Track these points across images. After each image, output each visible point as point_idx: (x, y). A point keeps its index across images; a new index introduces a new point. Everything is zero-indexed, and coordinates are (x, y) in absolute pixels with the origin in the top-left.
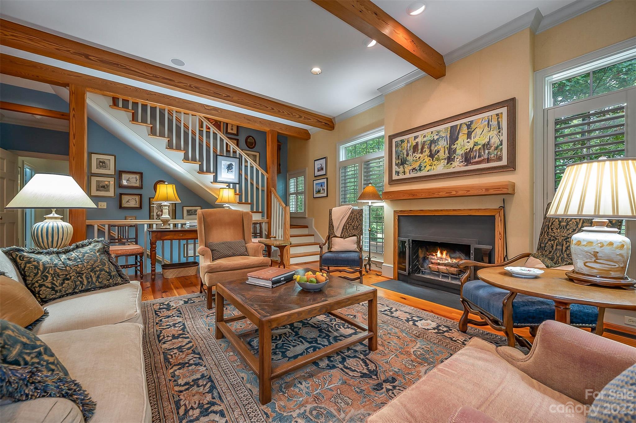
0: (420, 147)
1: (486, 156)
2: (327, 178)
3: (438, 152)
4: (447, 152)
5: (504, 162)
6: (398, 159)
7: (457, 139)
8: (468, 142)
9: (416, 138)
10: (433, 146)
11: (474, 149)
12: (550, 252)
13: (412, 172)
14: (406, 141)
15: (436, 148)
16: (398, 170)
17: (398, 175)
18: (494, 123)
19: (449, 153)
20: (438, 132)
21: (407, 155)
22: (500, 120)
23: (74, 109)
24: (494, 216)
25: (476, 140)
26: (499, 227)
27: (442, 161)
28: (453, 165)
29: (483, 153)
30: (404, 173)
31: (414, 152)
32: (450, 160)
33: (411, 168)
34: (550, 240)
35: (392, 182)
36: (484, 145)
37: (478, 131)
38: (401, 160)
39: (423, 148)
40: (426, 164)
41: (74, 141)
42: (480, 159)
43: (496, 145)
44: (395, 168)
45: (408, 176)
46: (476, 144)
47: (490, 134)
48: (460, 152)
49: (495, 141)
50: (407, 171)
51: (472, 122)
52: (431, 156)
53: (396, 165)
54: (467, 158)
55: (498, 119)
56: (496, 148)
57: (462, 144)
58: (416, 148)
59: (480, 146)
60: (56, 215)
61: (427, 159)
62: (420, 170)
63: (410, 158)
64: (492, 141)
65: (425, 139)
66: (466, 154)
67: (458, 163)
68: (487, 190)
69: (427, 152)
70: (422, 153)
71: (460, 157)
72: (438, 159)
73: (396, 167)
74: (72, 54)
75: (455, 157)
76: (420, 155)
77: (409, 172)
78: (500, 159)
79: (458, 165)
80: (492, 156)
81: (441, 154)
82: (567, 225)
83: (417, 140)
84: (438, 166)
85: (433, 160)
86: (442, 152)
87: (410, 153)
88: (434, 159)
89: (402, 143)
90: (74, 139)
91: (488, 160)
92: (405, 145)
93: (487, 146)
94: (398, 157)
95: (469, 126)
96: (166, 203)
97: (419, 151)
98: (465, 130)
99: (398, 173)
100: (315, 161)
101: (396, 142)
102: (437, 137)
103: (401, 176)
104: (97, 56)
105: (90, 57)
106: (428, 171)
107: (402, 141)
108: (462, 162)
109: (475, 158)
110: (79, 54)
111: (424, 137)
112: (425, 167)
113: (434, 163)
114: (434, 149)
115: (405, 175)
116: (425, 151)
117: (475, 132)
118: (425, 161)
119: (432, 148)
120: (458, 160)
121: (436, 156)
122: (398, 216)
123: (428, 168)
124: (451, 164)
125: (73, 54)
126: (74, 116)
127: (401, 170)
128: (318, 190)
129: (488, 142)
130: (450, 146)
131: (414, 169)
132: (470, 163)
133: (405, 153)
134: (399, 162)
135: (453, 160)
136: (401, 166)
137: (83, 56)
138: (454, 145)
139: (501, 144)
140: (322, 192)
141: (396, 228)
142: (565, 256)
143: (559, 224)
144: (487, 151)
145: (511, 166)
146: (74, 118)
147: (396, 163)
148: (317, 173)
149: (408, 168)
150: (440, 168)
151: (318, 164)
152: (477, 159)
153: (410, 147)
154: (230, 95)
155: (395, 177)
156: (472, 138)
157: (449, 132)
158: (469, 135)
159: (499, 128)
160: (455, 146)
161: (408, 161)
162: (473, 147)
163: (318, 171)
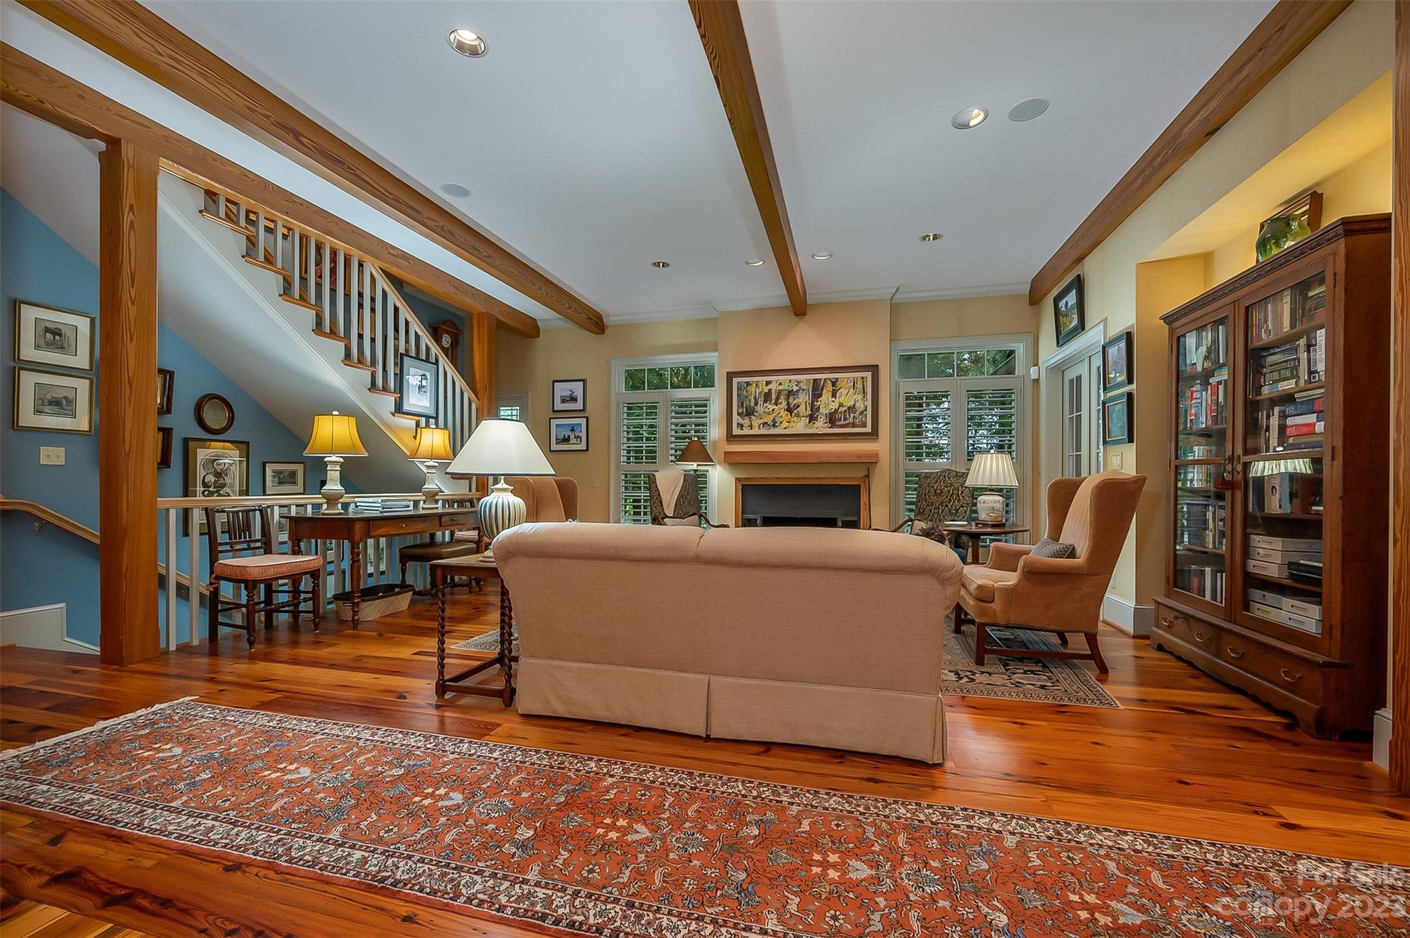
0: (774, 396)
1: (851, 420)
2: (587, 418)
3: (798, 406)
4: (809, 409)
5: (868, 429)
6: (742, 406)
7: (821, 395)
8: (833, 401)
9: (768, 383)
10: (791, 398)
11: (840, 410)
12: (929, 516)
13: (763, 426)
14: (754, 385)
15: (795, 402)
16: (741, 421)
17: (742, 429)
18: (859, 386)
19: (811, 410)
20: (798, 382)
21: (756, 404)
22: (865, 384)
23: (131, 207)
24: (860, 485)
25: (842, 400)
26: (864, 499)
27: (803, 418)
28: (816, 425)
29: (848, 416)
30: (751, 427)
31: (765, 401)
32: (812, 418)
33: (761, 421)
34: (928, 505)
35: (731, 437)
36: (849, 408)
37: (843, 391)
38: (747, 410)
39: (777, 399)
40: (781, 419)
41: (133, 292)
42: (845, 422)
43: (861, 410)
44: (736, 419)
45: (756, 431)
46: (841, 405)
47: (855, 397)
48: (824, 411)
49: (860, 406)
50: (755, 424)
51: (837, 379)
52: (790, 410)
53: (739, 414)
54: (832, 419)
55: (863, 382)
56: (861, 413)
57: (827, 402)
58: (768, 396)
59: (845, 408)
60: (506, 486)
61: (784, 413)
62: (774, 425)
63: (758, 408)
64: (857, 405)
65: (781, 388)
66: (830, 414)
67: (822, 423)
68: (858, 457)
69: (784, 404)
70: (776, 404)
71: (824, 417)
72: (798, 415)
73: (738, 417)
74: (273, 124)
75: (818, 416)
76: (775, 407)
77: (759, 427)
78: (864, 425)
79: (821, 426)
80: (857, 421)
81: (802, 410)
82: (942, 492)
83: (770, 387)
84: (798, 424)
85: (791, 415)
86: (802, 408)
87: (760, 402)
88: (793, 414)
89: (747, 385)
90: (133, 286)
91: (854, 425)
92: (752, 389)
93: (852, 409)
94: (741, 405)
95: (834, 384)
96: (334, 458)
97: (773, 401)
98: (829, 387)
99: (741, 426)
100: (554, 381)
101: (738, 383)
102: (797, 388)
103: (746, 431)
104: (313, 139)
105: (302, 139)
106: (785, 428)
107: (748, 384)
108: (827, 423)
109: (840, 421)
110: (284, 126)
111: (780, 384)
112: (781, 423)
113: (792, 419)
114: (793, 402)
115: (751, 429)
116: (781, 403)
117: (840, 391)
118: (780, 415)
119: (790, 401)
120: (821, 420)
121: (795, 411)
122: (743, 485)
123: (785, 424)
124: (814, 423)
125: (275, 126)
126: (132, 225)
127: (746, 422)
128: (562, 437)
129: (854, 405)
130: (812, 403)
131: (766, 423)
132: (835, 425)
133: (753, 401)
134: (742, 412)
135: (816, 419)
136: (747, 418)
137: (291, 134)
138: (818, 401)
139: (866, 410)
140: (573, 440)
141: (739, 502)
142: (942, 517)
143: (935, 492)
144: (852, 415)
145: (874, 434)
146: (132, 233)
147: (738, 412)
148: (559, 406)
149: (756, 422)
150: (800, 426)
151: (562, 390)
152: (842, 422)
153: (760, 393)
154: (493, 256)
155: (736, 431)
156: (837, 398)
157: (811, 385)
158: (834, 395)
159: (864, 393)
160: (818, 403)
161: (756, 412)
162: (839, 408)
163: (563, 401)
